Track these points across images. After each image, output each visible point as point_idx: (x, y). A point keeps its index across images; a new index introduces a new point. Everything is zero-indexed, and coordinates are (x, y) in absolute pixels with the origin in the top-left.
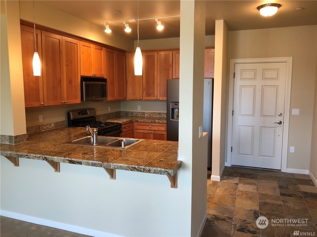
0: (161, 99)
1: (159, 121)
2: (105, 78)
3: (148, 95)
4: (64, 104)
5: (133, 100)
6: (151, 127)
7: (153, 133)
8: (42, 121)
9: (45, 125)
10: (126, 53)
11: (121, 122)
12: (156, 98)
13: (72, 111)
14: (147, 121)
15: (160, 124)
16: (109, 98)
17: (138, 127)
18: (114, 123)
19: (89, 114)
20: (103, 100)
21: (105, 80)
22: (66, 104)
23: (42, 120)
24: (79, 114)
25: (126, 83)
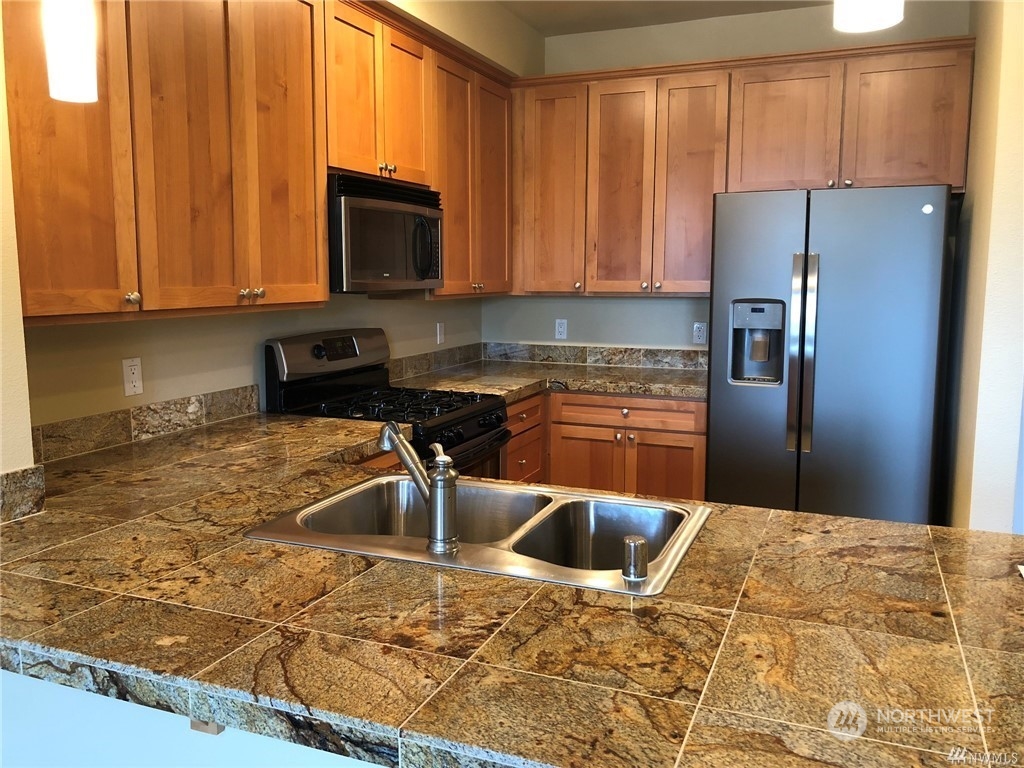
0: (669, 287)
1: (670, 386)
2: (432, 189)
3: (610, 270)
4: (246, 302)
5: (538, 295)
6: (626, 416)
7: (636, 441)
8: (140, 390)
9: (155, 411)
10: (513, 91)
11: (503, 393)
12: (645, 285)
13: (286, 341)
14: (611, 387)
15: (672, 402)
16: (450, 284)
17: (568, 413)
18: (473, 395)
19: (362, 354)
20: (423, 291)
21: (430, 198)
22: (260, 302)
23: (139, 384)
24: (318, 356)
25: (513, 222)
